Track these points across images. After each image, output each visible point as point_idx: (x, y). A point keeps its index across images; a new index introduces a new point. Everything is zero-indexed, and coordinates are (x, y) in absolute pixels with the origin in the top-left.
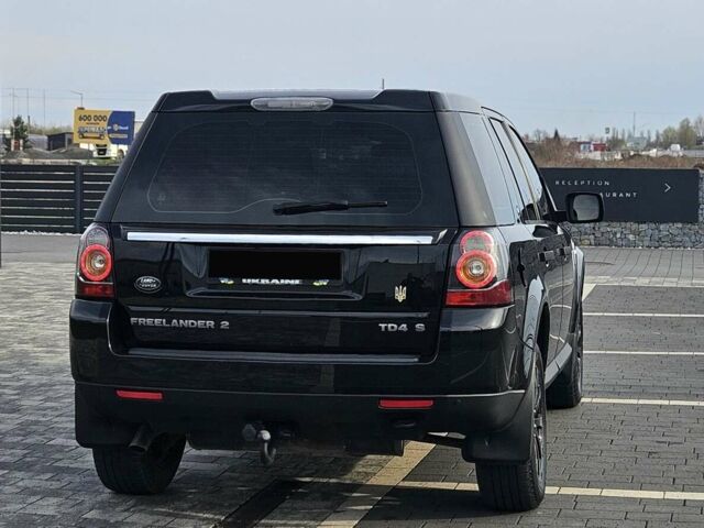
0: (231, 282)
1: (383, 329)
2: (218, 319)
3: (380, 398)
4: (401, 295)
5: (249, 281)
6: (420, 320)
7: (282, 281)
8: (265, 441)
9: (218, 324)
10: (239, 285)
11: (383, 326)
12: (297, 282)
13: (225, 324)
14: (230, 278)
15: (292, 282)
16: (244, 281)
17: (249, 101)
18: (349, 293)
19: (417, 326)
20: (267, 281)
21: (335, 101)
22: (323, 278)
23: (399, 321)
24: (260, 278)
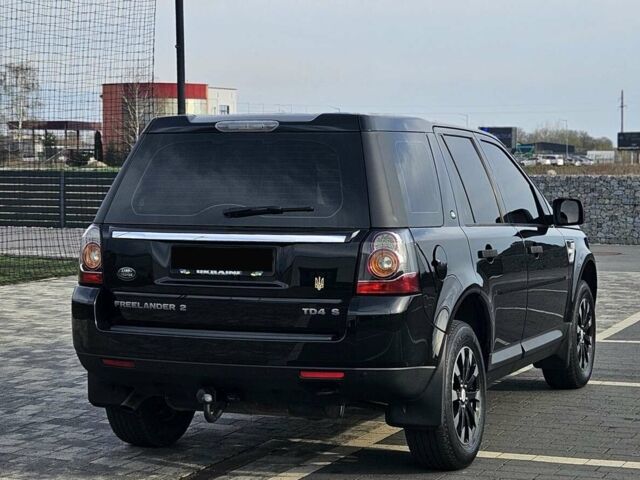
0: (188, 273)
1: (306, 312)
2: (177, 302)
3: (300, 370)
4: (319, 285)
5: (201, 272)
6: (335, 306)
7: (227, 272)
8: (207, 403)
9: (178, 307)
10: (194, 275)
11: (305, 310)
12: (238, 273)
13: (183, 307)
14: (187, 269)
15: (234, 273)
16: (198, 272)
17: (214, 124)
18: (278, 283)
19: (333, 310)
20: (215, 272)
21: (281, 123)
22: (259, 270)
23: (318, 306)
24: (210, 269)
